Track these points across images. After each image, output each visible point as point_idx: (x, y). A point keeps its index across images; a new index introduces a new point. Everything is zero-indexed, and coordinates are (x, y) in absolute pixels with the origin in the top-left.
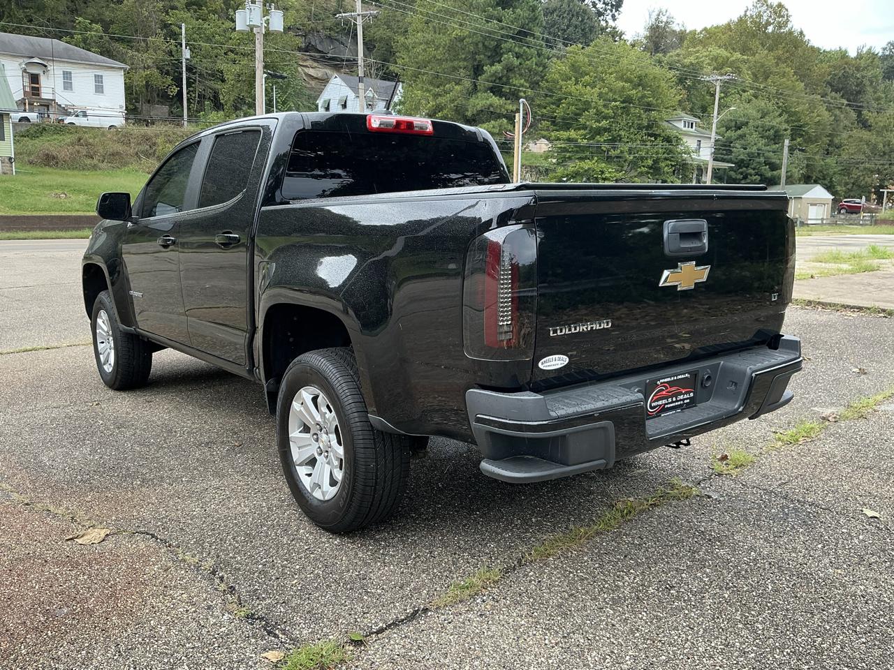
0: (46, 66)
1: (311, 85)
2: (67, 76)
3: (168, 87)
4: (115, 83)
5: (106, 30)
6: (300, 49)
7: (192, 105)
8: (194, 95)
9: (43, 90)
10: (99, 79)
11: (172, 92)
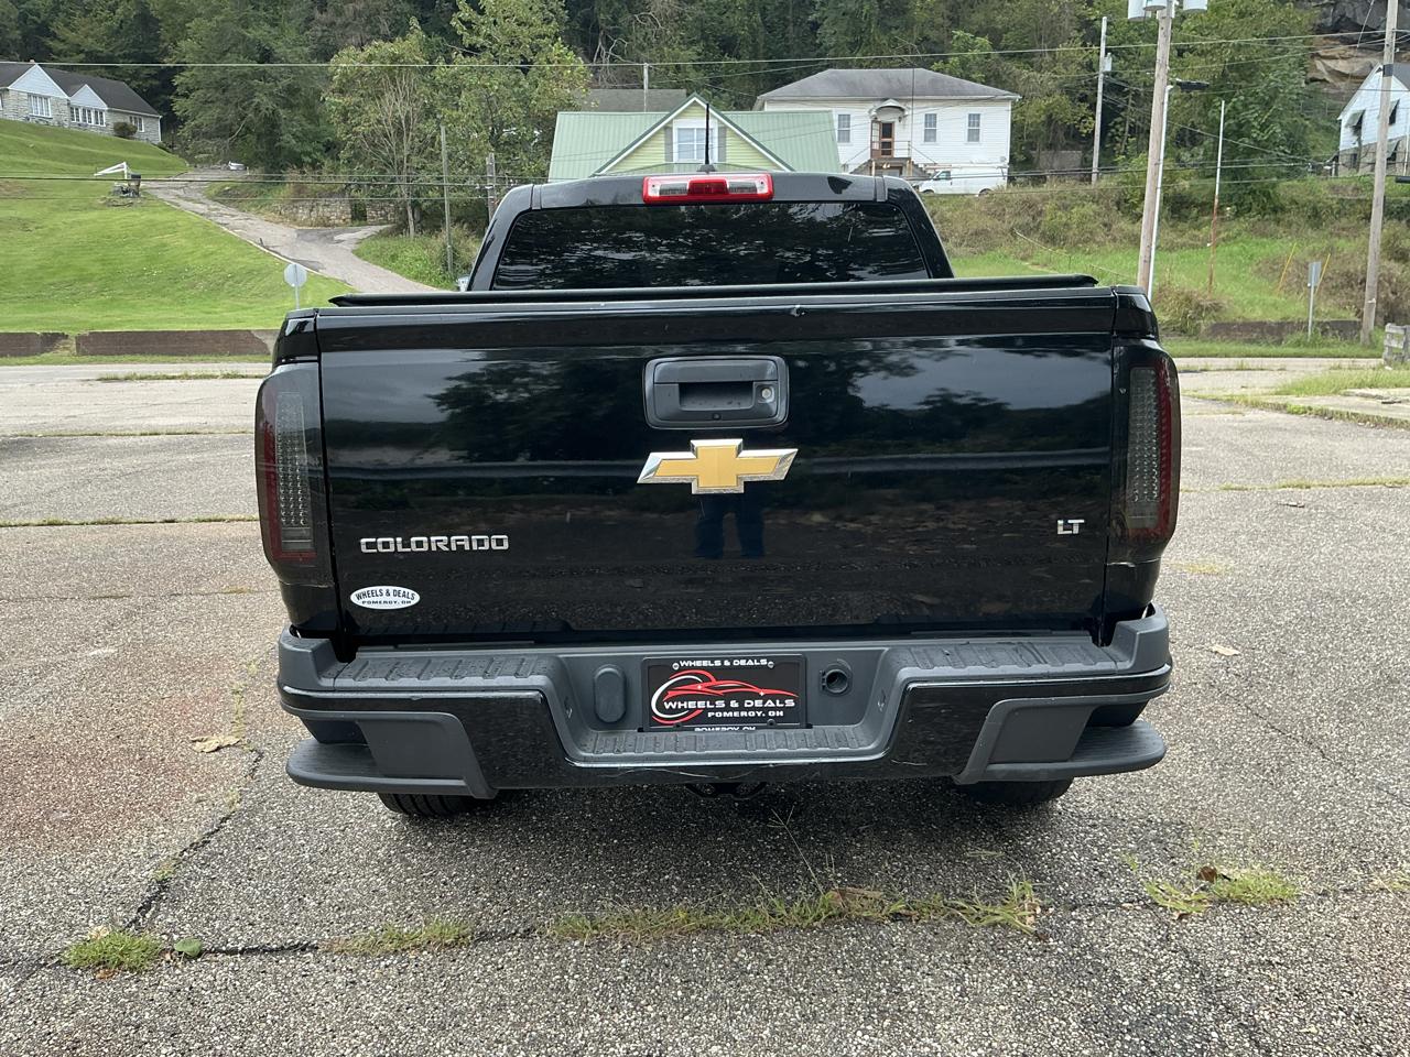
0: (903, 110)
1: (1339, 88)
2: (931, 120)
3: (1080, 121)
4: (997, 123)
5: (995, 46)
6: (1320, 30)
7: (1119, 145)
8: (1121, 129)
9: (896, 145)
10: (974, 120)
11: (1085, 128)
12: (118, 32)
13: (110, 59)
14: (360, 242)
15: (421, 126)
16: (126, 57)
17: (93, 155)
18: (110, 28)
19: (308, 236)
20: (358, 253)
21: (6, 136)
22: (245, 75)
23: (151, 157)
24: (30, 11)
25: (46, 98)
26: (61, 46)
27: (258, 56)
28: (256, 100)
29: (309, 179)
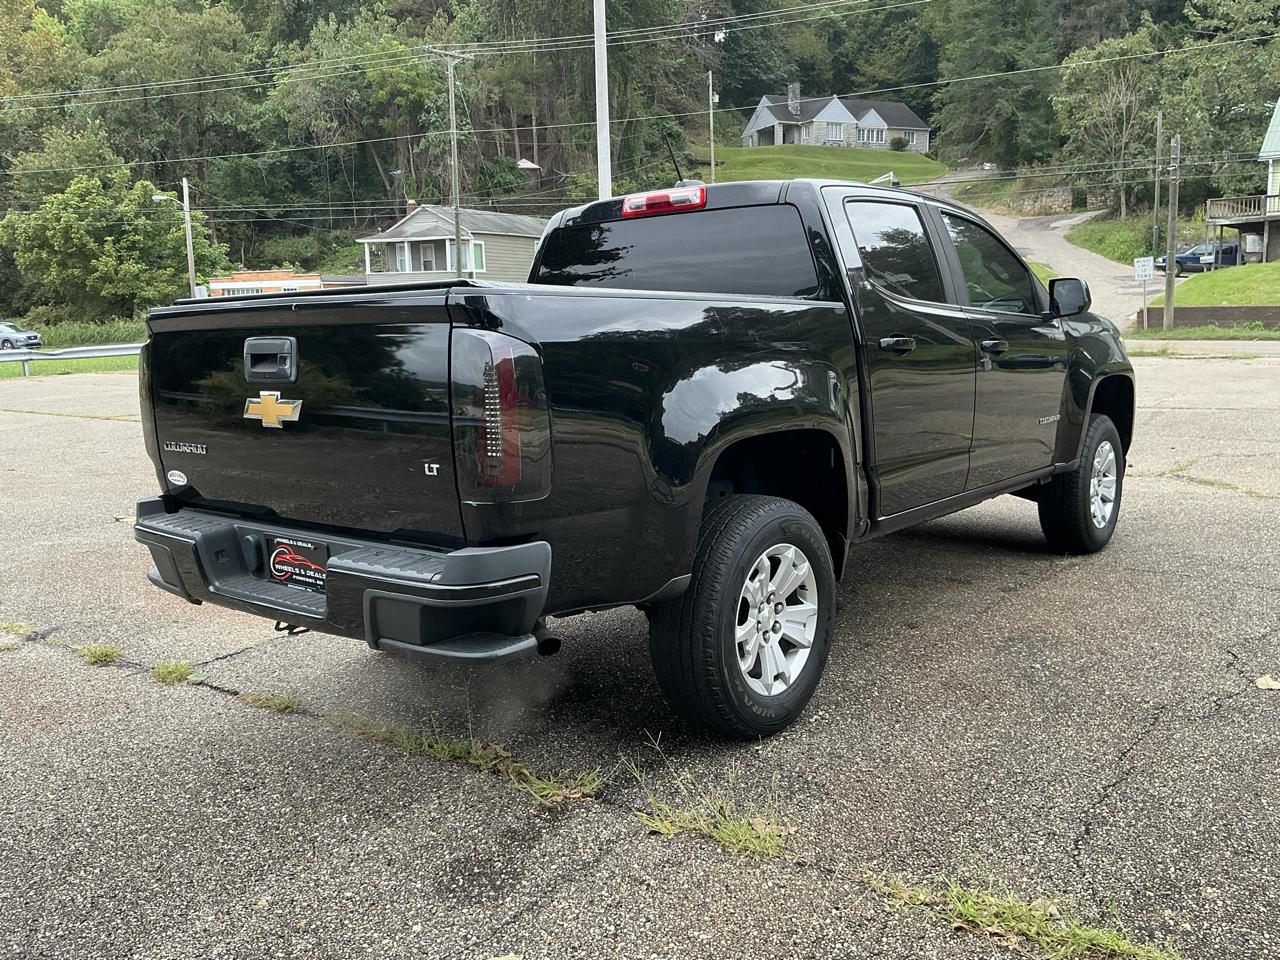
12: (905, 61)
13: (898, 84)
14: (1073, 227)
15: (1143, 113)
16: (910, 81)
17: (870, 168)
18: (898, 58)
19: (1028, 226)
20: (1069, 239)
21: (807, 159)
22: (990, 86)
23: (917, 165)
24: (841, 54)
25: (840, 125)
26: (862, 79)
27: (1004, 66)
28: (998, 106)
29: (1037, 172)
